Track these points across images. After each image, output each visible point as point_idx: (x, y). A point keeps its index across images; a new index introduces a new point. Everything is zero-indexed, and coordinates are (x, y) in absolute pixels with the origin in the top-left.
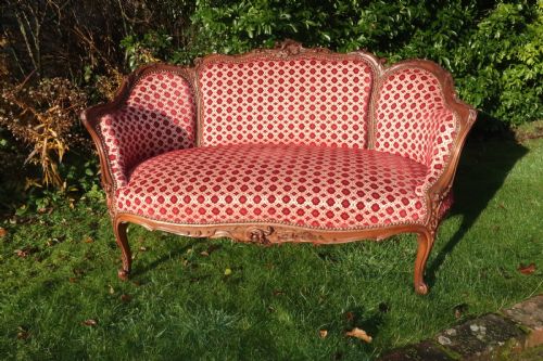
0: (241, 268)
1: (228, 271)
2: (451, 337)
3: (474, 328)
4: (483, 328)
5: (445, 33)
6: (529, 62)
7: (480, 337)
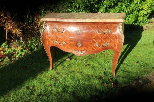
0: (81, 69)
1: (78, 70)
2: (135, 84)
3: (140, 81)
4: (142, 81)
5: (126, 3)
6: (145, 9)
7: (142, 83)
